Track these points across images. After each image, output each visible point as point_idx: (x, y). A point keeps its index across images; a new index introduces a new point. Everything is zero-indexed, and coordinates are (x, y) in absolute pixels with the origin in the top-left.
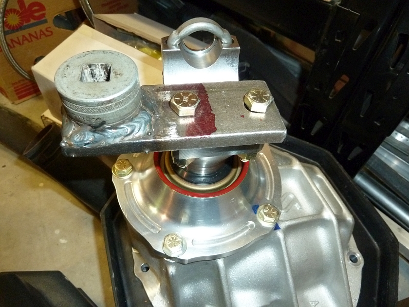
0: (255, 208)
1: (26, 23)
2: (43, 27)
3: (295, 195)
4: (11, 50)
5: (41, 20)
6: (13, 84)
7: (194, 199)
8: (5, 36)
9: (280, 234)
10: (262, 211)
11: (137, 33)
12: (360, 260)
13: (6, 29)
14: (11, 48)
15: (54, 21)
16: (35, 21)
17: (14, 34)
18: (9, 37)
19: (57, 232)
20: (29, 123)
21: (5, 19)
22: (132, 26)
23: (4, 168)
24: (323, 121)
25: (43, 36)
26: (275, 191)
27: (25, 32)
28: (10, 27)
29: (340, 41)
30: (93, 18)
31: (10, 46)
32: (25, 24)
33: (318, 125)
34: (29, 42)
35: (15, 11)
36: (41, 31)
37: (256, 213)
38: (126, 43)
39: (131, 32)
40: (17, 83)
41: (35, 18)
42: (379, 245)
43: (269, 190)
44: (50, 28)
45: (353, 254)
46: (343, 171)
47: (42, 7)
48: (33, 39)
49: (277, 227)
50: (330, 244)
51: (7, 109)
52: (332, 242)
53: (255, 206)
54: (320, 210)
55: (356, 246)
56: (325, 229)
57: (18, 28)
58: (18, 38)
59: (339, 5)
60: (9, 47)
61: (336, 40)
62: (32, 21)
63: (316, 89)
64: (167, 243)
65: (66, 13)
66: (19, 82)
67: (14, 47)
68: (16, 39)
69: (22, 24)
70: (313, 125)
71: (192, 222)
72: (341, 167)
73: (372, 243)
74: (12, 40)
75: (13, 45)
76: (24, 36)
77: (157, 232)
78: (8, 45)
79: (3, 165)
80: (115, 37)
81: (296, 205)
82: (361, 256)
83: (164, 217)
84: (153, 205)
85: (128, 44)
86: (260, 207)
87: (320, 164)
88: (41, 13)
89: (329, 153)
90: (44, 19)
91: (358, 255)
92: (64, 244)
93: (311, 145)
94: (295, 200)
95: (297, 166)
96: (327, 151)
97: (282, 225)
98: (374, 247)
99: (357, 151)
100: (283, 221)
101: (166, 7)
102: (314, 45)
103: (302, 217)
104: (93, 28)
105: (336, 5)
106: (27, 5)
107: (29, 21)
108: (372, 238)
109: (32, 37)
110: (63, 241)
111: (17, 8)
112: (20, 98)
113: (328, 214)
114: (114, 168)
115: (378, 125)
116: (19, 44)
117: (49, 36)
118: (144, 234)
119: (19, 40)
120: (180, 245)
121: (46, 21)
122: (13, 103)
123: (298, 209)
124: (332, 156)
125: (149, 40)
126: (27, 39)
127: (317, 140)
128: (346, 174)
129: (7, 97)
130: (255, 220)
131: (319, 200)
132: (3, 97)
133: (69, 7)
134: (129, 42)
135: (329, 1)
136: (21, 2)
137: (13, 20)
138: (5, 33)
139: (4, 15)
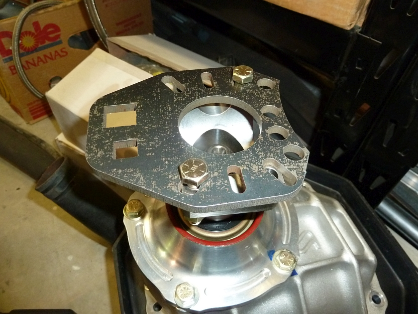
0: (271, 254)
1: (41, 44)
2: (58, 48)
3: (314, 233)
4: (26, 71)
5: (56, 41)
6: (29, 105)
7: (207, 248)
8: (20, 59)
9: (297, 280)
10: (277, 257)
11: (151, 57)
12: (383, 301)
13: (21, 51)
14: (26, 69)
15: (68, 41)
16: (50, 42)
17: (29, 56)
18: (25, 59)
19: (70, 258)
20: (43, 145)
21: (20, 41)
22: (146, 50)
23: (18, 191)
24: (343, 148)
25: (58, 57)
26: (291, 235)
27: (41, 54)
28: (25, 49)
29: (360, 69)
30: (107, 42)
31: (25, 67)
32: (40, 46)
33: (338, 152)
34: (44, 63)
35: (30, 33)
36: (56, 52)
37: (271, 259)
38: (140, 67)
39: (145, 56)
40: (32, 103)
41: (50, 39)
42: (404, 283)
43: (286, 233)
44: (64, 48)
45: (376, 294)
46: (365, 202)
47: (56, 28)
48: (49, 60)
49: (294, 273)
50: (350, 287)
51: (22, 130)
52: (353, 286)
53: (271, 251)
54: (340, 251)
55: (379, 285)
56: (345, 271)
57: (34, 49)
58: (33, 59)
59: (360, 32)
60: (25, 69)
61: (357, 68)
62: (47, 42)
63: (335, 116)
64: (179, 294)
65: (81, 33)
66: (34, 102)
67: (29, 68)
68: (31, 61)
69: (37, 45)
70: (333, 152)
71: (204, 271)
72: (363, 198)
73: (397, 281)
74: (27, 62)
75: (28, 66)
76: (39, 58)
77: (169, 280)
78: (23, 66)
79: (18, 187)
80: (130, 62)
81: (315, 245)
82: (385, 297)
83: (173, 263)
85: (142, 69)
86: (277, 253)
87: (341, 194)
88: (56, 34)
89: (350, 182)
90: (59, 40)
91: (382, 296)
92: (77, 271)
93: (331, 173)
94: (313, 239)
95: (315, 202)
96: (347, 181)
97: (300, 270)
98: (398, 284)
99: (379, 181)
100: (300, 266)
101: (182, 22)
102: (333, 72)
103: (320, 261)
104: (107, 51)
105: (356, 33)
106: (42, 27)
107: (44, 42)
108: (396, 275)
109: (47, 58)
110: (76, 268)
111: (33, 30)
112: (35, 118)
113: (348, 257)
114: (126, 208)
115: (403, 155)
116: (34, 65)
117: (63, 56)
118: (155, 282)
119: (34, 61)
120: (192, 295)
121: (60, 42)
122: (28, 123)
123: (317, 249)
124: (353, 185)
125: (163, 64)
126: (42, 60)
127: (337, 167)
128: (368, 205)
129: (22, 116)
130: (271, 268)
131: (339, 240)
132: (19, 117)
133: (83, 27)
134: (143, 66)
135: (349, 29)
136: (36, 24)
137: (29, 42)
138: (21, 55)
139: (20, 38)
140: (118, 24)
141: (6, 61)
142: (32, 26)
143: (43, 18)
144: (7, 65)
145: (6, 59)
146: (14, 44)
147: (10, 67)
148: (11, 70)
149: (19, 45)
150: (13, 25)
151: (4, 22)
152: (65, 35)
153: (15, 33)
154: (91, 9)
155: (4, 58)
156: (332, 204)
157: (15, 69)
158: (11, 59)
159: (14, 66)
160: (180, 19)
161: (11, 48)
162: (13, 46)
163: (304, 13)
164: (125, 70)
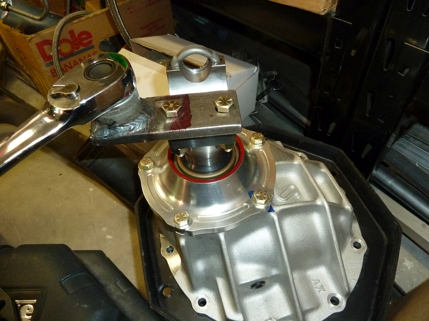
0: (251, 194)
1: (76, 49)
3: (297, 186)
5: (89, 46)
8: (59, 62)
10: (255, 195)
12: (363, 246)
13: (60, 56)
14: (65, 72)
15: (99, 45)
16: (84, 48)
17: (67, 60)
18: (63, 63)
19: (104, 229)
20: (81, 136)
21: (59, 48)
22: (163, 47)
23: (60, 176)
24: (336, 122)
27: (76, 58)
28: (63, 55)
29: (339, 48)
30: (131, 42)
31: (64, 70)
32: (75, 51)
33: (333, 126)
35: (67, 40)
36: (89, 55)
37: (251, 198)
38: (158, 62)
39: (162, 52)
41: (84, 45)
43: (265, 179)
44: (96, 52)
45: (357, 241)
47: (89, 35)
49: (270, 210)
53: (251, 192)
54: (315, 197)
55: (361, 234)
57: (71, 54)
58: (70, 63)
59: (335, 17)
61: (336, 47)
62: (82, 48)
63: (325, 92)
64: (176, 219)
65: (110, 38)
67: (67, 71)
68: (69, 65)
69: (74, 51)
72: (352, 164)
74: (65, 66)
75: (66, 69)
76: (75, 61)
77: (171, 211)
78: (62, 69)
79: (60, 173)
80: (150, 58)
81: (296, 194)
82: (365, 243)
84: (172, 194)
85: (160, 64)
86: (255, 192)
87: (335, 162)
88: (89, 40)
89: (342, 151)
90: (91, 45)
91: (361, 241)
92: (110, 239)
93: (324, 144)
94: (296, 190)
95: (298, 162)
99: (368, 148)
104: (132, 51)
105: (332, 17)
106: (77, 34)
107: (79, 48)
110: (109, 237)
111: (69, 38)
113: (321, 202)
114: (140, 164)
115: (383, 122)
116: (71, 68)
119: (70, 64)
120: (187, 220)
121: (93, 47)
123: (298, 198)
130: (250, 203)
131: (315, 189)
133: (112, 33)
134: (161, 61)
135: (323, 14)
136: (72, 33)
137: (66, 48)
138: (60, 60)
139: (59, 44)
140: (142, 28)
141: (47, 65)
142: (68, 34)
143: (78, 27)
144: (48, 69)
145: (47, 64)
146: (54, 51)
147: (51, 71)
148: (52, 73)
149: (58, 51)
150: (52, 34)
151: (46, 32)
152: (96, 40)
153: (55, 40)
154: (115, 15)
155: (46, 63)
156: (318, 165)
157: (55, 72)
158: (52, 63)
159: (55, 70)
160: (201, 21)
161: (51, 54)
162: (53, 53)
163: (286, 4)
164: (145, 65)
